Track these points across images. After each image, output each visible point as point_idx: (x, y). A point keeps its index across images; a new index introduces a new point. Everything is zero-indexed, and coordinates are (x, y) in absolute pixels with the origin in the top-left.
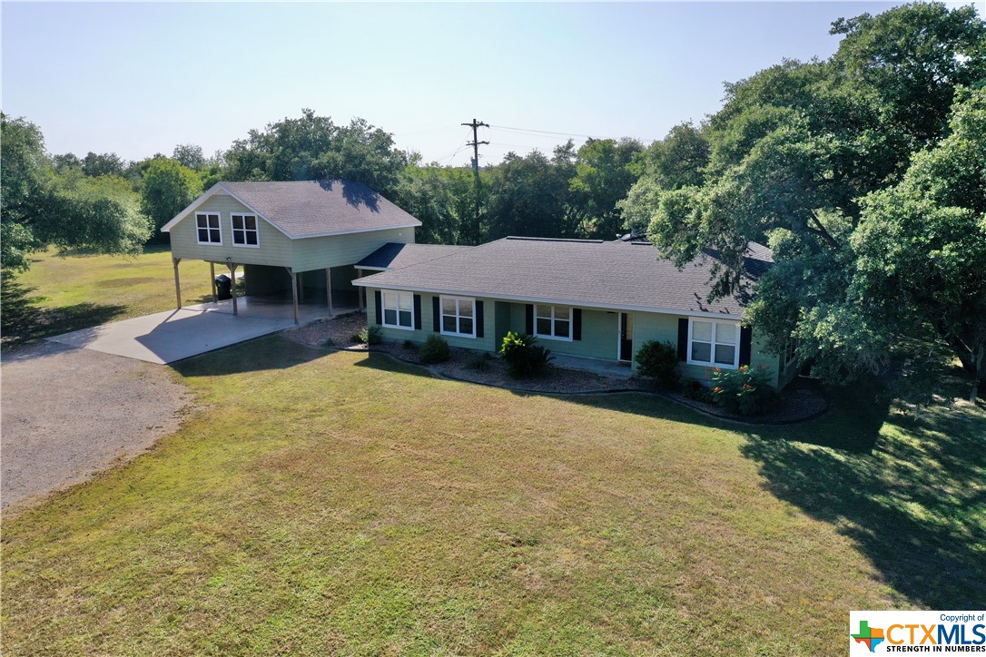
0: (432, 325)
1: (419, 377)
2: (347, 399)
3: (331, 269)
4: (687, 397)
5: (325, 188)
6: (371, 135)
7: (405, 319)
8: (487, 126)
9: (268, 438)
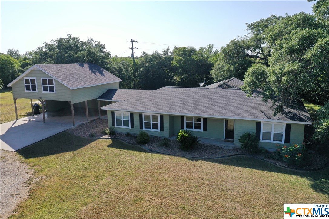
0: (139, 126)
1: (140, 153)
2: (111, 167)
3: (88, 101)
4: (265, 157)
5: (81, 66)
6: (96, 45)
7: (126, 123)
8: (137, 42)
9: (79, 197)
